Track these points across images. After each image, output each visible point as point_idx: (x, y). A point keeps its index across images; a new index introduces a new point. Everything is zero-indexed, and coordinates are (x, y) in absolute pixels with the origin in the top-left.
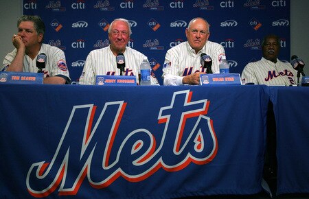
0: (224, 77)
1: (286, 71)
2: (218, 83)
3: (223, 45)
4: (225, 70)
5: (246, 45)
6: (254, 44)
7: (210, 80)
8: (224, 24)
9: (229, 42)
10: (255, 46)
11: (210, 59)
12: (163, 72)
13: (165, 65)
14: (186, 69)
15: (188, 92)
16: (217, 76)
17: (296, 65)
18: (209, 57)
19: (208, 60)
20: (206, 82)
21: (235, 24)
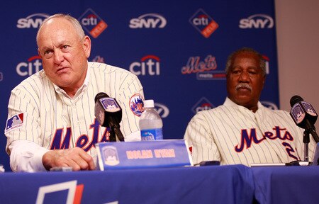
0: (153, 149)
1: (277, 129)
2: (140, 164)
3: (136, 69)
4: (153, 132)
5: (186, 70)
6: (203, 67)
7: (121, 155)
8: (136, 23)
9: (150, 63)
10: (205, 72)
11: (118, 105)
12: (5, 138)
13: (10, 122)
14: (59, 132)
15: (71, 186)
16: (135, 146)
17: (301, 117)
18: (115, 102)
19: (112, 109)
20: (113, 161)
21: (160, 23)
